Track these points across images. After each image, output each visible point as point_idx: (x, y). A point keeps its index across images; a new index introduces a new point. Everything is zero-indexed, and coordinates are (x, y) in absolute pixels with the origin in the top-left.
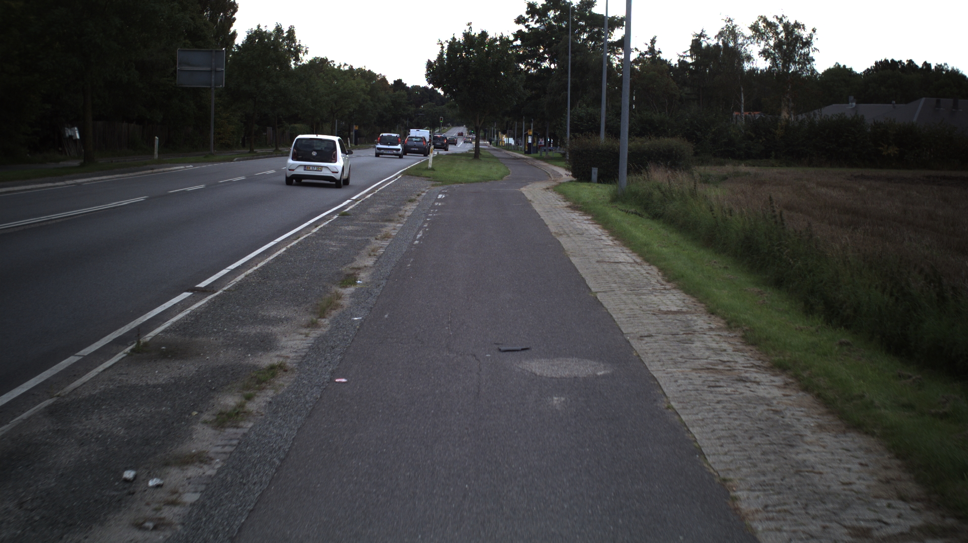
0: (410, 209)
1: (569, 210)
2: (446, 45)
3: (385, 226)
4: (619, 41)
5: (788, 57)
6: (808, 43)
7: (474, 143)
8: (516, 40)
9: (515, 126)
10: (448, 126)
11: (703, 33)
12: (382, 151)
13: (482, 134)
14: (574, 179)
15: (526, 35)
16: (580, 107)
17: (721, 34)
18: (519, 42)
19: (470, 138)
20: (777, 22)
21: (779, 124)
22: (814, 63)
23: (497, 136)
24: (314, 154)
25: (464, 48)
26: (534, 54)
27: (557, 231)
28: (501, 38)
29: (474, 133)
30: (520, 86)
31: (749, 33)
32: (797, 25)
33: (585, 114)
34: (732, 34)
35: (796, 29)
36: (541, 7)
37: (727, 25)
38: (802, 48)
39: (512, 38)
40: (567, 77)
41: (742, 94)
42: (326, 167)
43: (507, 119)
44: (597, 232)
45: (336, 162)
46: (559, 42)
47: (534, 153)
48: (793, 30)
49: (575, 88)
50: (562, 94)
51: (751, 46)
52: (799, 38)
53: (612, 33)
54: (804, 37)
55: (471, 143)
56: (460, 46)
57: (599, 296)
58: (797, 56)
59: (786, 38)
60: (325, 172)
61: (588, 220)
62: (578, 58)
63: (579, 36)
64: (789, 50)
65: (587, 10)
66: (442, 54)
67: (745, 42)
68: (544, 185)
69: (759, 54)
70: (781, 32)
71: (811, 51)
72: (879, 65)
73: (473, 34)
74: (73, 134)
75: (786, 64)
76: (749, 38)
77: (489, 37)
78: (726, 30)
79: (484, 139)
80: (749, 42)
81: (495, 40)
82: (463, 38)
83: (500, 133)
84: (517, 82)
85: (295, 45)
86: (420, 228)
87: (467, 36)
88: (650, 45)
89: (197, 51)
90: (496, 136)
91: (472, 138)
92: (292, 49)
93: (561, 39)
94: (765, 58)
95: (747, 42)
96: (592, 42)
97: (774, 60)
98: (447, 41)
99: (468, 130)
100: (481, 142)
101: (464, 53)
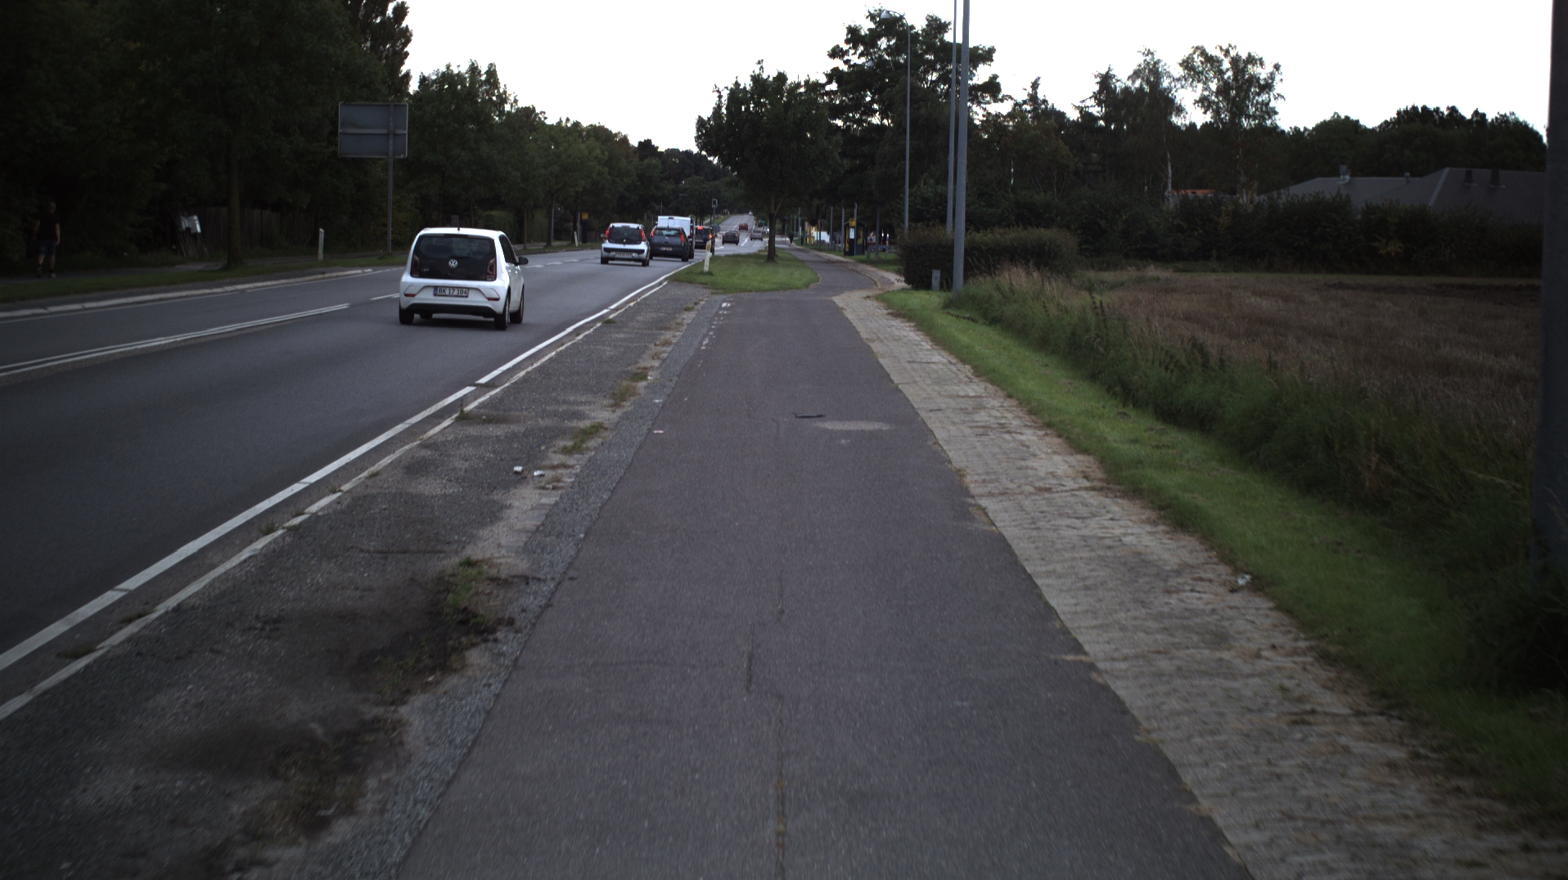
0: (688, 317)
1: (890, 317)
2: (725, 94)
3: (662, 334)
4: (985, 83)
5: (1238, 108)
6: (1267, 87)
7: (766, 240)
8: (829, 82)
9: (830, 213)
10: (724, 214)
11: (1111, 72)
12: (613, 254)
13: (778, 226)
14: (909, 287)
15: (845, 76)
16: (925, 184)
17: (1136, 74)
18: (834, 86)
19: (759, 232)
20: (1221, 55)
21: (1223, 208)
22: (1277, 117)
23: (803, 229)
24: (453, 264)
25: (752, 98)
26: (858, 104)
27: (869, 337)
28: (807, 82)
29: (766, 225)
30: (834, 153)
31: (1178, 72)
32: (1251, 60)
33: (932, 195)
34: (1154, 74)
35: (1249, 66)
36: (868, 33)
37: (1145, 61)
38: (1259, 94)
39: (823, 80)
40: (905, 139)
41: (1169, 164)
42: (477, 289)
43: (816, 202)
44: (918, 338)
45: (495, 279)
46: (894, 86)
47: (858, 254)
48: (1246, 67)
49: (917, 156)
50: (899, 164)
51: (1181, 91)
52: (1254, 79)
53: (974, 71)
54: (1262, 77)
55: (762, 240)
56: (746, 95)
57: (900, 387)
58: (1252, 105)
59: (1235, 79)
60: (474, 299)
61: (910, 326)
62: (923, 111)
63: (925, 76)
64: (1240, 98)
65: (936, 38)
66: (719, 107)
67: (1173, 85)
68: (864, 293)
69: (1194, 104)
70: (1228, 70)
71: (1272, 99)
72: (1403, 117)
73: (765, 76)
74: (191, 226)
75: (1235, 118)
76: (1179, 80)
77: (789, 82)
78: (1145, 68)
79: (782, 233)
80: (1179, 86)
81: (798, 85)
82: (751, 83)
83: (807, 224)
84: (830, 147)
85: (499, 92)
86: (705, 336)
87: (756, 79)
88: (1030, 90)
89: (364, 105)
90: (800, 229)
91: (764, 233)
92: (494, 98)
93: (897, 82)
94: (1203, 110)
95: (1175, 86)
96: (945, 85)
97: (1217, 113)
98: (727, 88)
99: (757, 220)
100: (777, 239)
101: (752, 106)
